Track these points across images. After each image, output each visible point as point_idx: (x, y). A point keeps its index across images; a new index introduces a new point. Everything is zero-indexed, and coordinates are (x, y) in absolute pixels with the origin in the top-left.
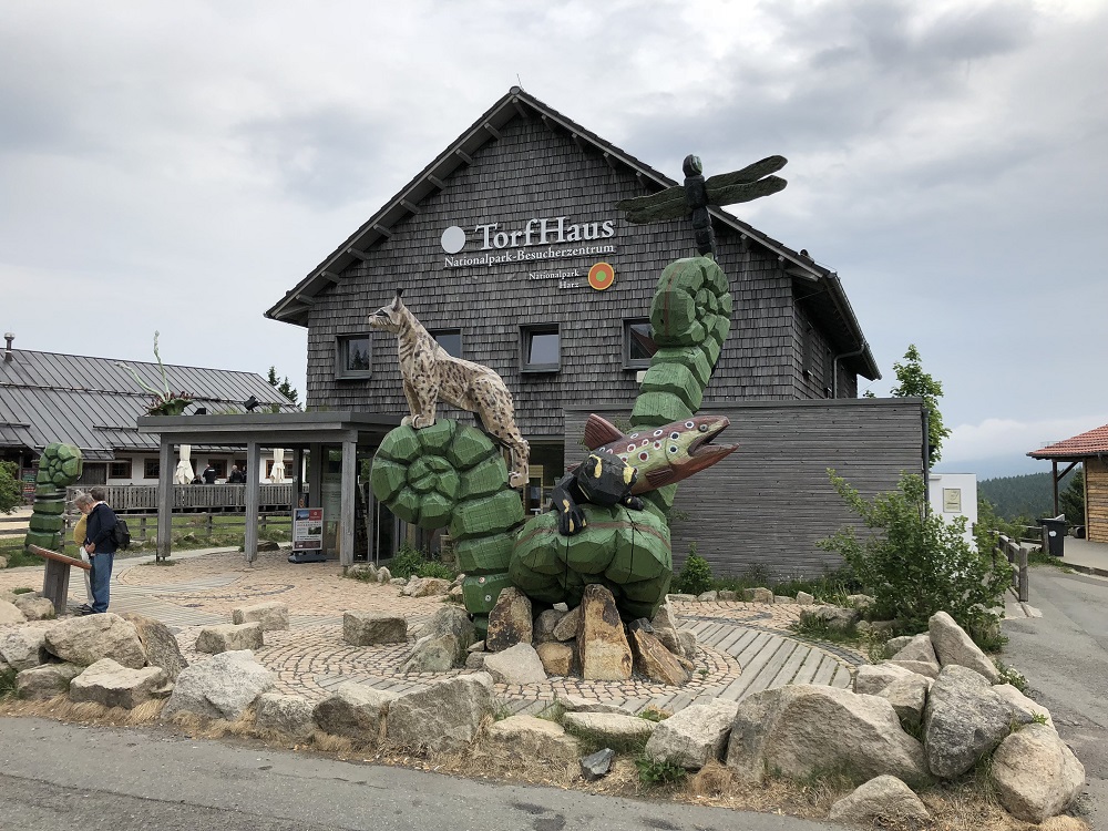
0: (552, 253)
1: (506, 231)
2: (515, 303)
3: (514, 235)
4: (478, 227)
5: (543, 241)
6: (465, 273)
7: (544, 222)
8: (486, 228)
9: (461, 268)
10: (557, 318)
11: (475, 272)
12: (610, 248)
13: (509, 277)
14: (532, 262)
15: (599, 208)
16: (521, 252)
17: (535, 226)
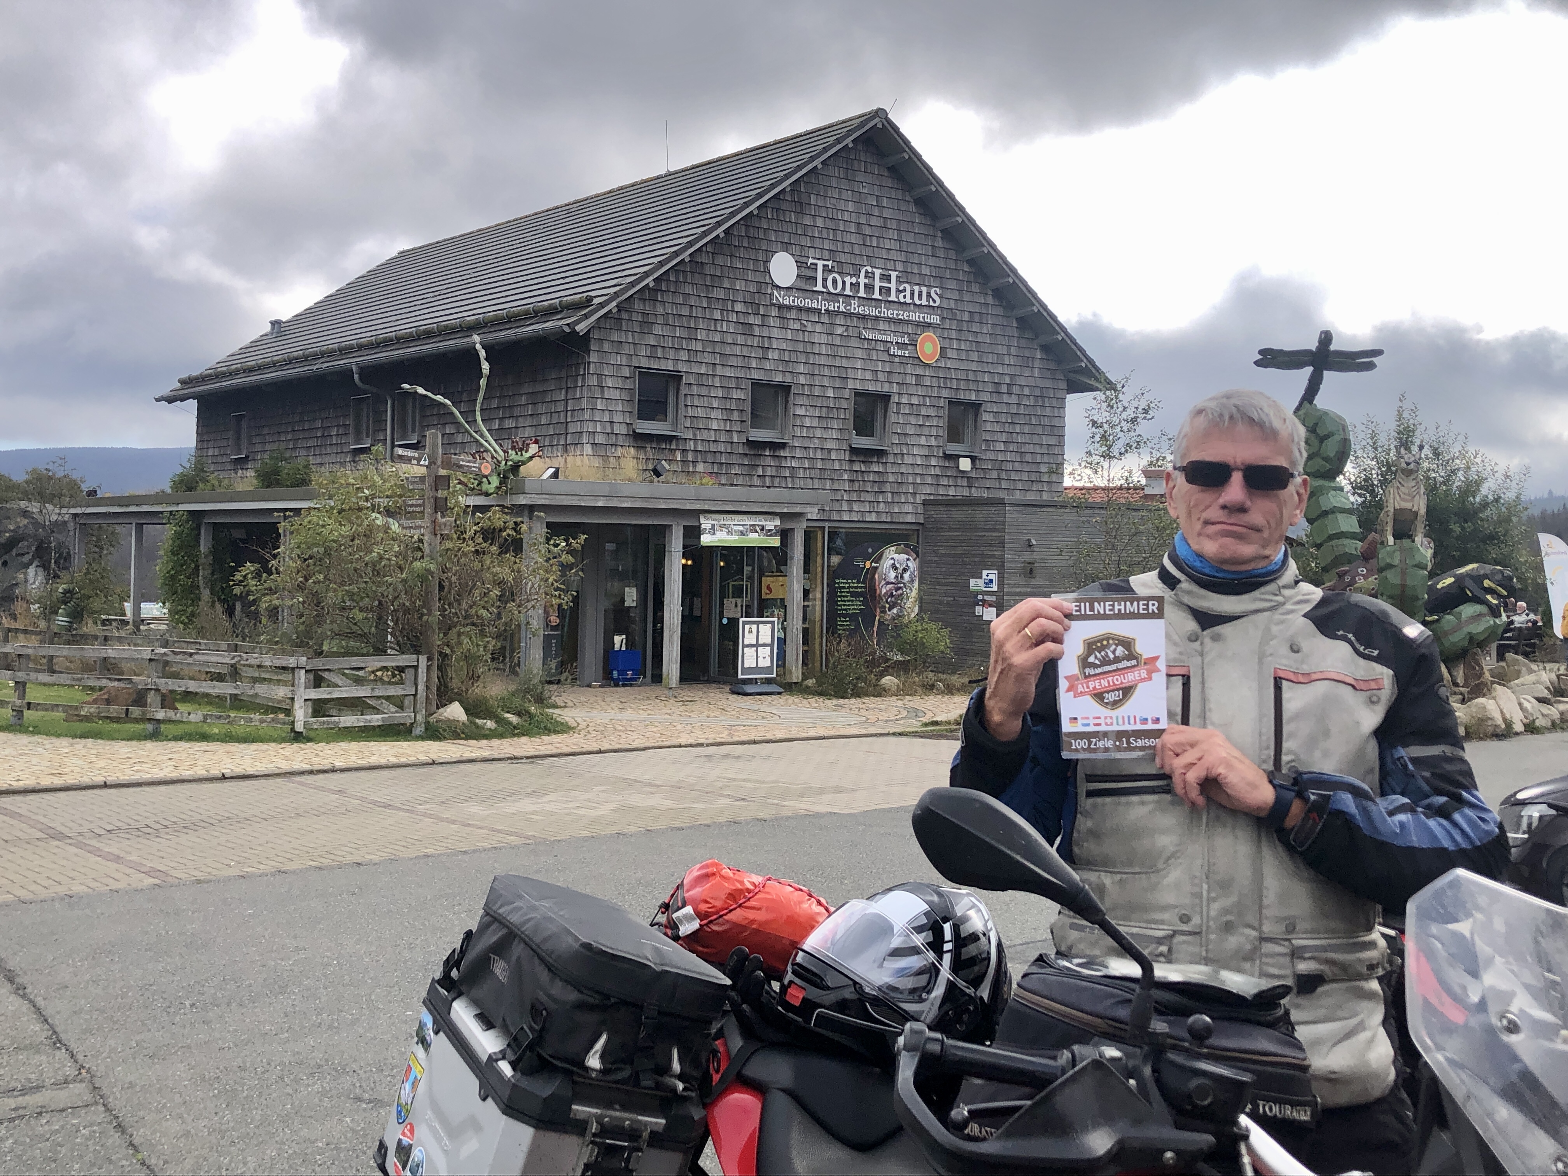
0: (886, 312)
1: (841, 273)
2: (845, 363)
3: (848, 280)
6: (793, 314)
9: (789, 308)
10: (886, 388)
11: (804, 316)
12: (935, 319)
13: (839, 330)
14: (864, 317)
15: (926, 271)
16: (854, 303)
17: (869, 276)
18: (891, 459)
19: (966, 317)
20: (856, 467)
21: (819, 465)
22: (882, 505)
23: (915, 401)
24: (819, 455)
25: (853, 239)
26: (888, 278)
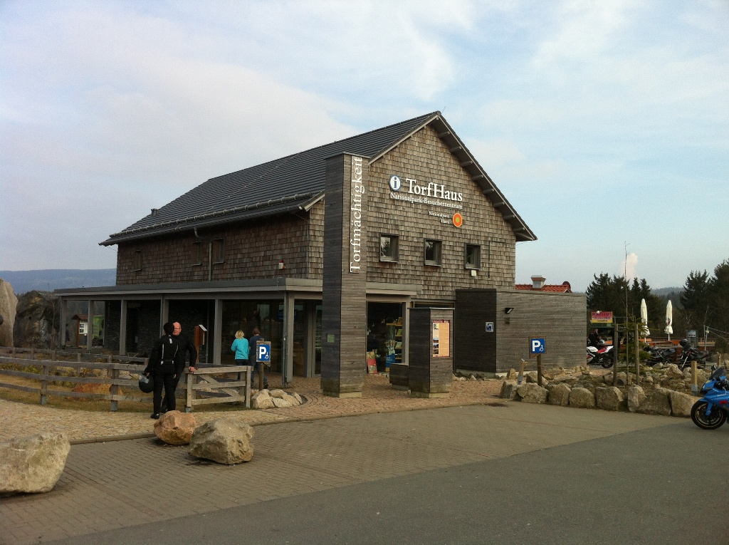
0: (439, 203)
1: (420, 185)
2: (422, 226)
3: (423, 188)
4: (407, 179)
5: (435, 196)
6: (399, 203)
7: (436, 185)
8: (411, 181)
9: (397, 200)
10: (439, 238)
11: (404, 204)
12: (460, 207)
13: (420, 211)
14: (429, 206)
15: (455, 185)
16: (426, 199)
17: (432, 187)
18: (442, 271)
19: (474, 206)
20: (426, 274)
21: (411, 273)
22: (439, 292)
23: (451, 244)
24: (410, 268)
25: (426, 170)
26: (440, 188)
